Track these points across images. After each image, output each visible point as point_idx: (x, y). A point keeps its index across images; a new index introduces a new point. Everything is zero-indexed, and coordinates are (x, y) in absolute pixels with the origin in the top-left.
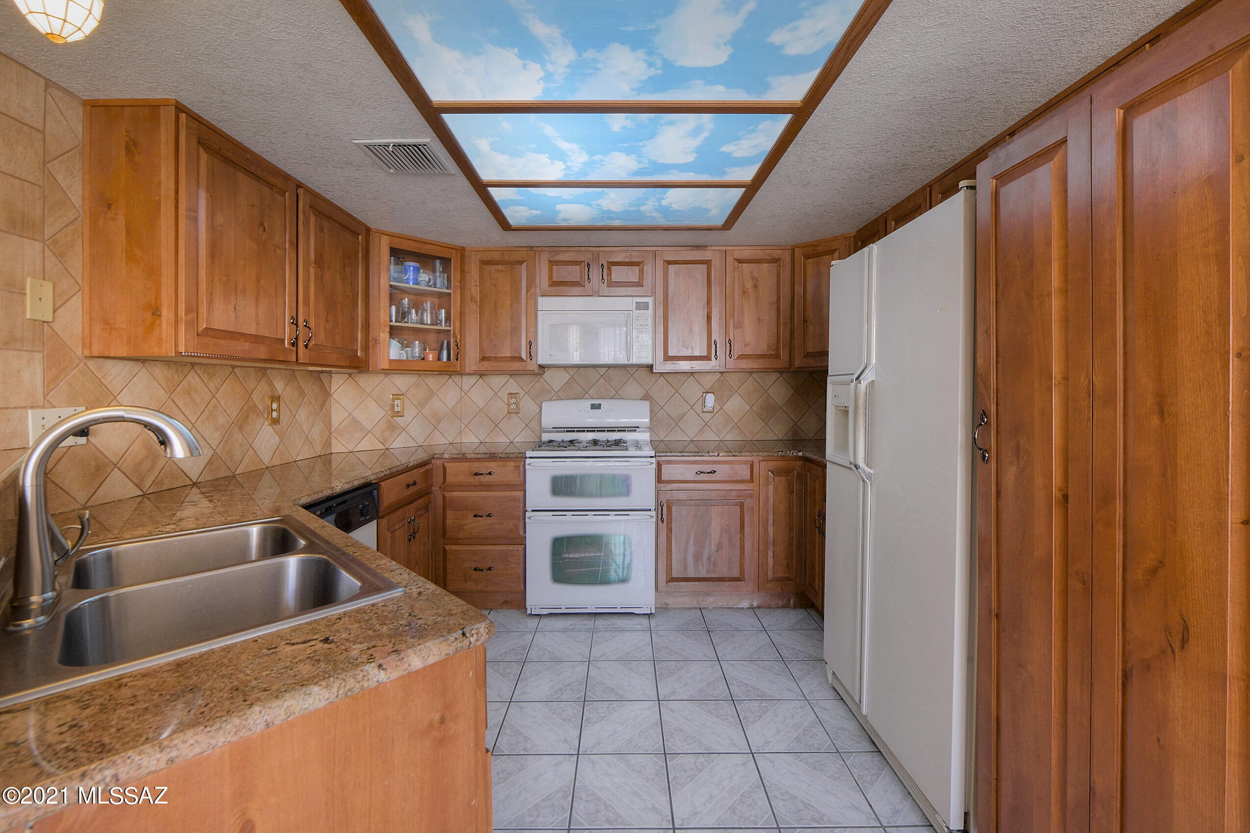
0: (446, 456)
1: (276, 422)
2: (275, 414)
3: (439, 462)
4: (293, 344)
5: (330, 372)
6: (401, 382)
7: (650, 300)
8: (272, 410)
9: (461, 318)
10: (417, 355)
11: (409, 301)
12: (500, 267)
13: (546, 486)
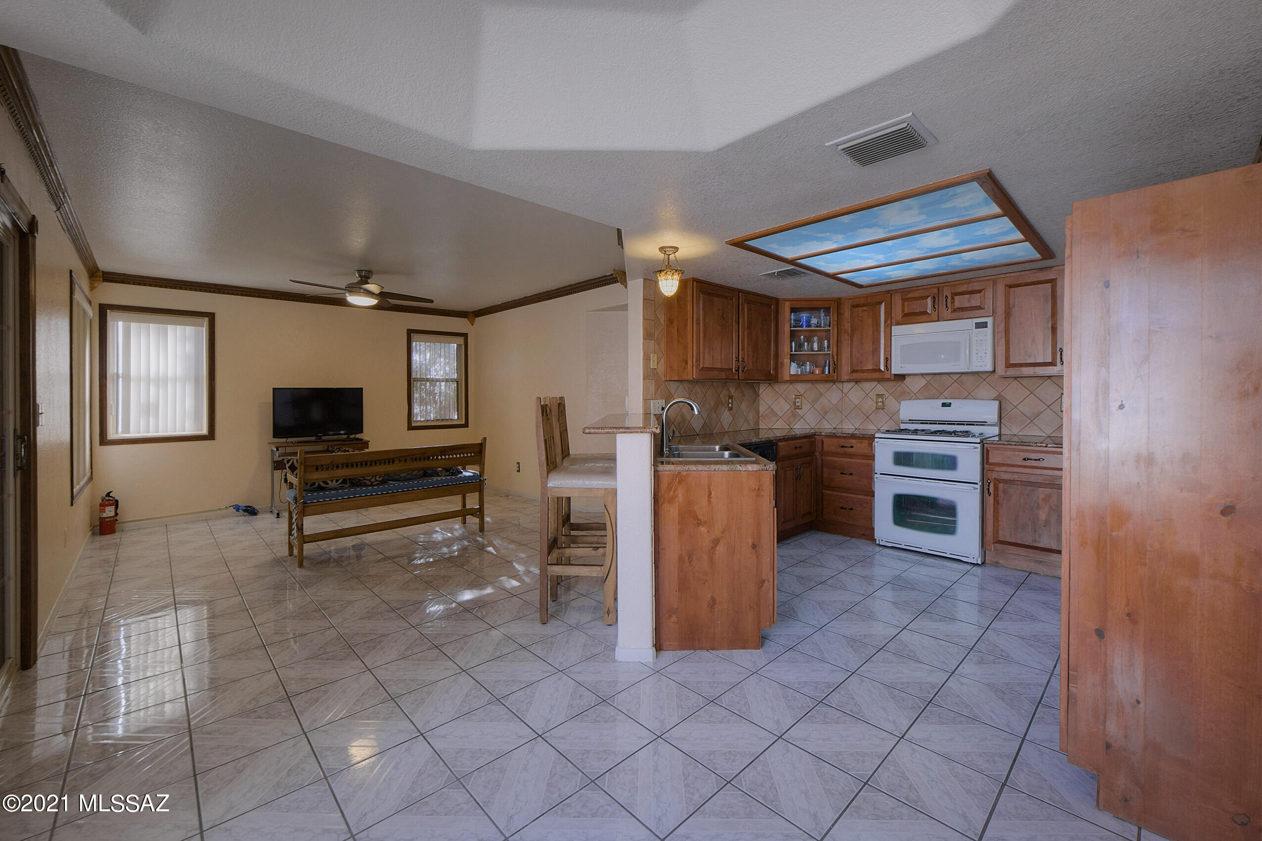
0: (823, 434)
1: (731, 409)
2: (730, 405)
3: (819, 437)
4: (736, 371)
5: (759, 383)
6: (801, 387)
7: (989, 320)
8: (729, 403)
9: (837, 345)
10: (808, 371)
11: (804, 337)
12: (865, 308)
13: (890, 458)
